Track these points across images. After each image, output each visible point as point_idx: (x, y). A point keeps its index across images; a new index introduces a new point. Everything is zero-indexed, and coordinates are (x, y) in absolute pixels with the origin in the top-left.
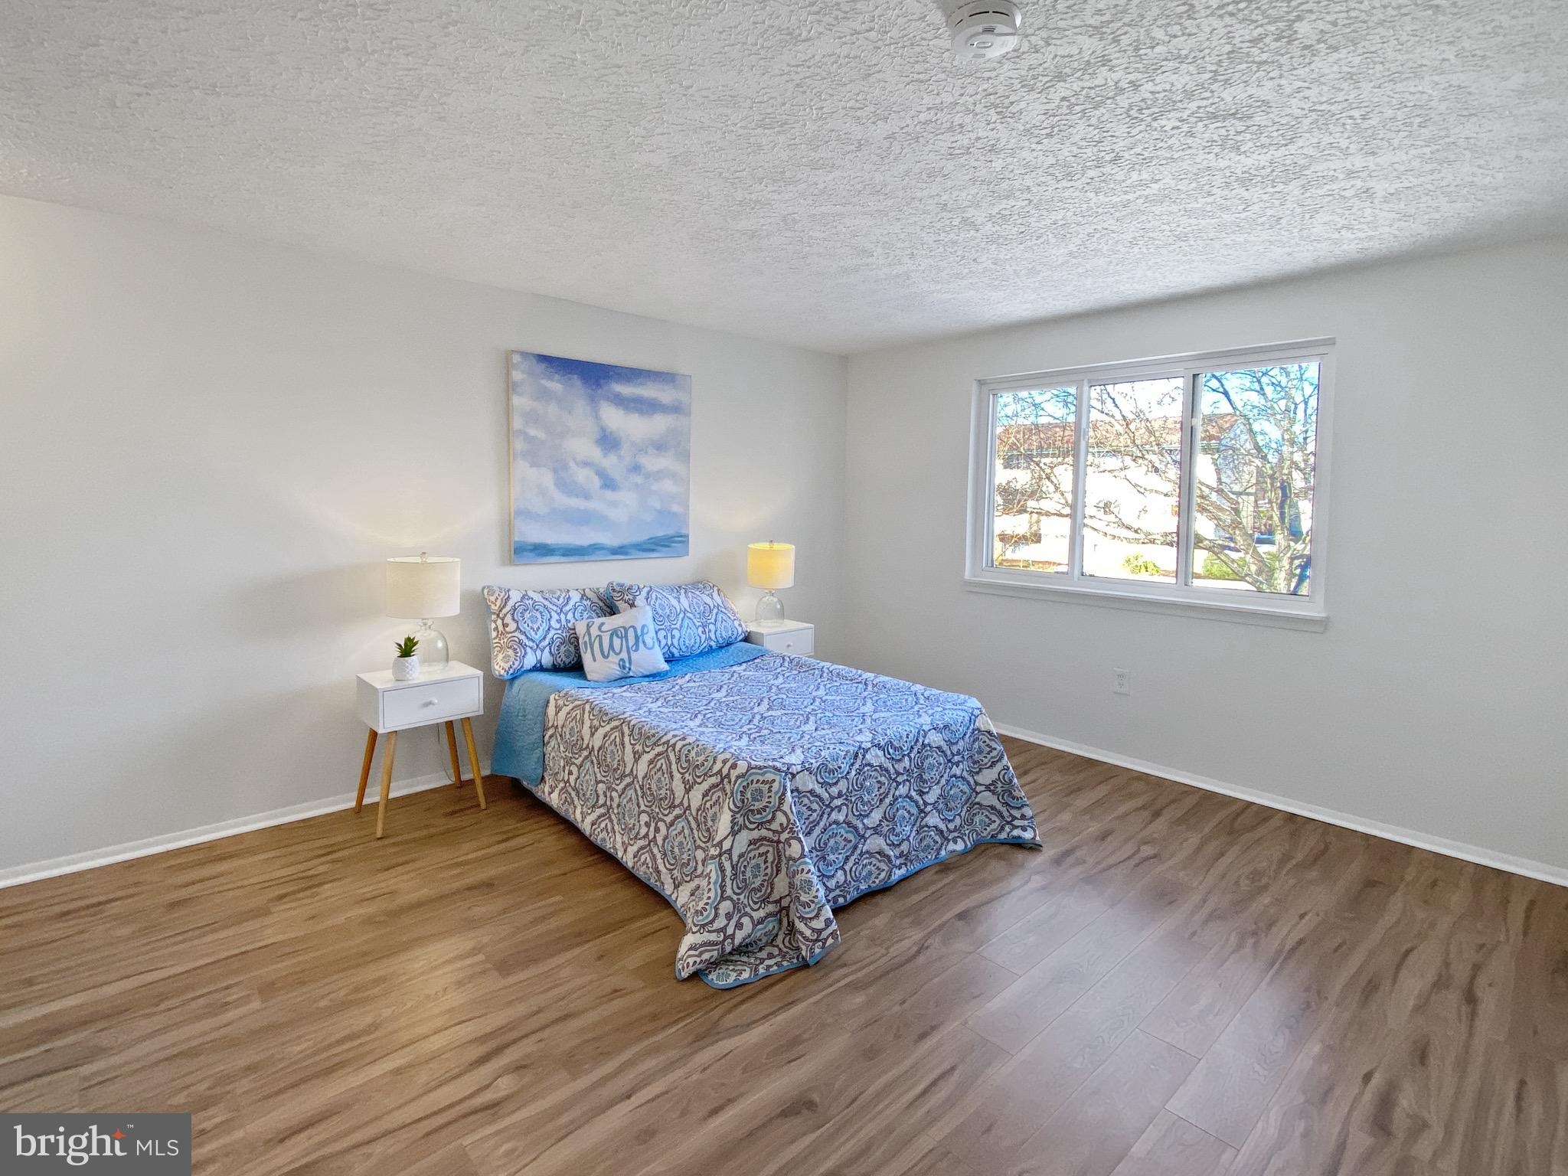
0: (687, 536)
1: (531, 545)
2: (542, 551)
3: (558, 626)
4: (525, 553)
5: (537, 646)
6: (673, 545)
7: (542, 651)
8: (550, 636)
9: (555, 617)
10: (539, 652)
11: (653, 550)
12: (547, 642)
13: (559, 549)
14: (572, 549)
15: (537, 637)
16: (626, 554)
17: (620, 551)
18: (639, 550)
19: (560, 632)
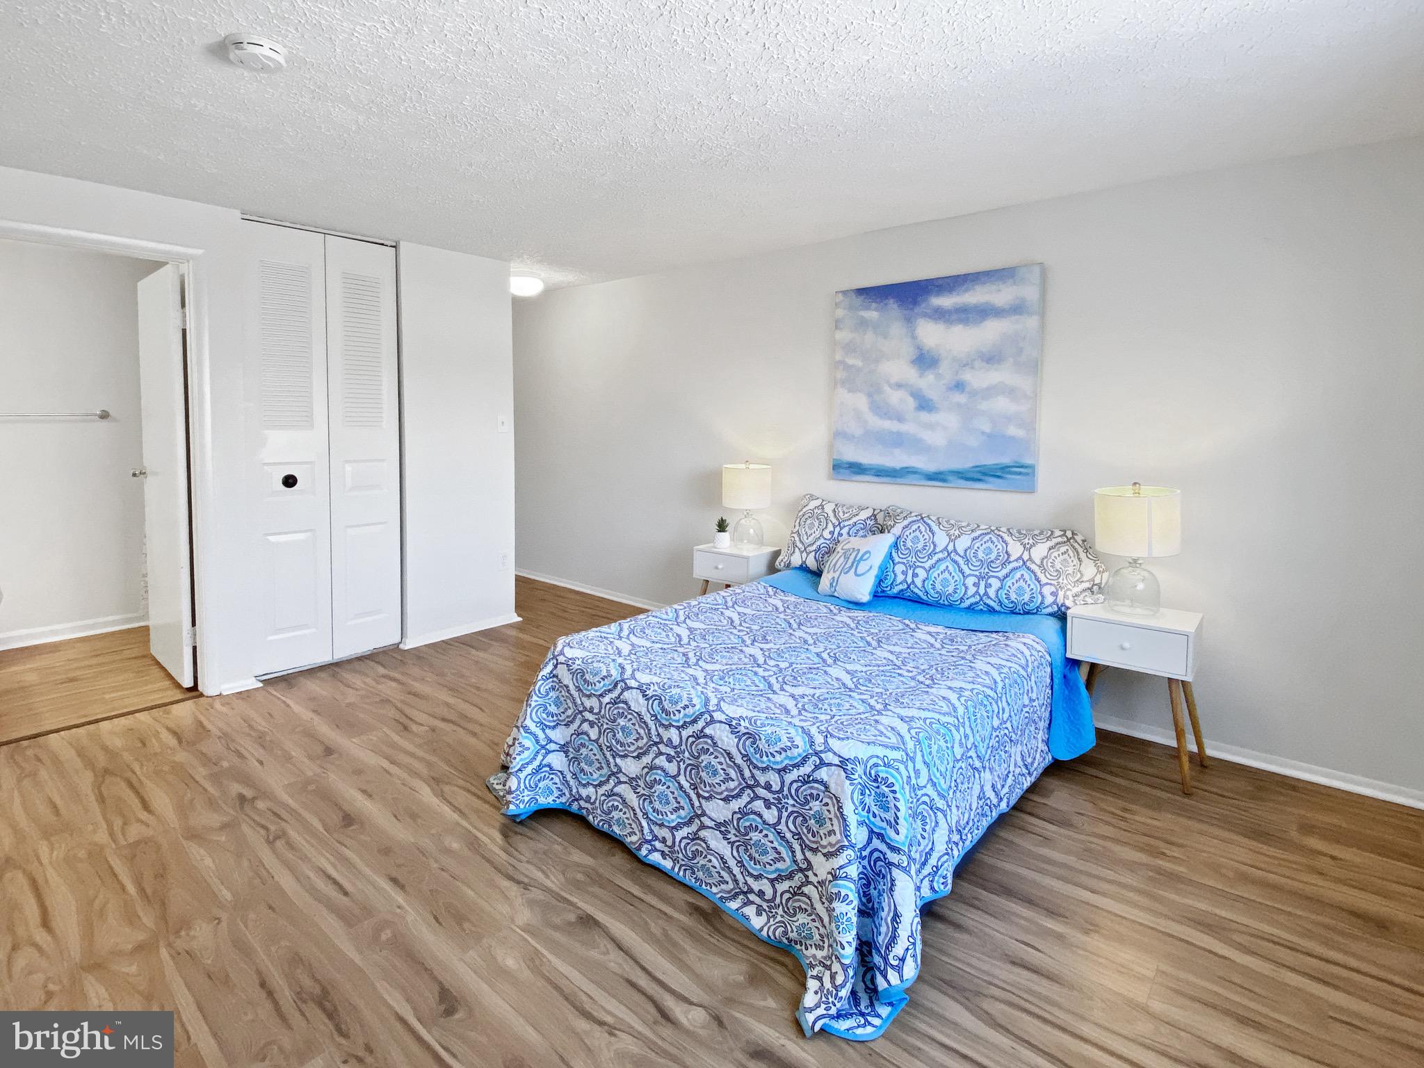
0: (1032, 467)
1: (847, 463)
2: (857, 469)
3: (829, 536)
4: (842, 470)
5: (805, 549)
6: (1009, 476)
7: (808, 554)
8: (818, 543)
9: (830, 528)
10: (804, 555)
11: (980, 480)
12: (814, 547)
13: (870, 469)
14: (883, 470)
15: (807, 542)
16: (944, 481)
17: (937, 477)
18: (962, 478)
19: (828, 542)
